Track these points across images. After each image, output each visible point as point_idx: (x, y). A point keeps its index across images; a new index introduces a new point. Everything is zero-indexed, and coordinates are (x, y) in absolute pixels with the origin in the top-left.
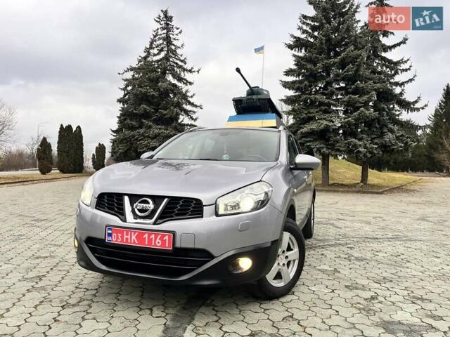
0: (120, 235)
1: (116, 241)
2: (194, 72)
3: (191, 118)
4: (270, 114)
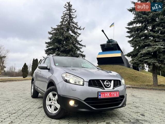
2: (82, 29)
3: (80, 51)
4: (118, 51)
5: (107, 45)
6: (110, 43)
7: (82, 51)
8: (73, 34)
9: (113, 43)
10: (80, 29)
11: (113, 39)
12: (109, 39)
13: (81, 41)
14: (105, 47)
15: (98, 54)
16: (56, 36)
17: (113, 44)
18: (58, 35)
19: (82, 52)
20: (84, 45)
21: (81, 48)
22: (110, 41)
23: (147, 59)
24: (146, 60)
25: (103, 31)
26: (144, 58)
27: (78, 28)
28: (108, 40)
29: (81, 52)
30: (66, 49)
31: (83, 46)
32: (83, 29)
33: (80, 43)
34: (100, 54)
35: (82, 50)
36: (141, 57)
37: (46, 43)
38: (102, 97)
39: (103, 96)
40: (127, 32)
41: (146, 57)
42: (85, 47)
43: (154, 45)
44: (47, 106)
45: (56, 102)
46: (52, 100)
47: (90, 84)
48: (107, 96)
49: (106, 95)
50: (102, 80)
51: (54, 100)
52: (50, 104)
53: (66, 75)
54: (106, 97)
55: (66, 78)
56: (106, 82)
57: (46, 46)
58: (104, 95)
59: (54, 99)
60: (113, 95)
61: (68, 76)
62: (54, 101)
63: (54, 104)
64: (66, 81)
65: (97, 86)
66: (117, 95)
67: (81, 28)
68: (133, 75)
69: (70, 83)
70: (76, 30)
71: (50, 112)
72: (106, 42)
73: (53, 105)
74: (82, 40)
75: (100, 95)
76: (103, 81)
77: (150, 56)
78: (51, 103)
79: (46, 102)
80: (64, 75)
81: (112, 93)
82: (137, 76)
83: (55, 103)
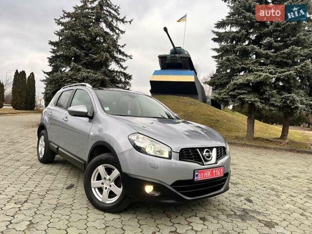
2: (126, 22)
3: (121, 66)
4: (189, 71)
5: (171, 57)
6: (177, 55)
7: (124, 67)
8: (108, 30)
9: (181, 55)
10: (123, 21)
11: (182, 48)
12: (176, 46)
13: (123, 47)
14: (167, 62)
15: (154, 74)
16: (73, 30)
17: (181, 57)
18: (78, 30)
19: (125, 69)
20: (129, 54)
21: (124, 60)
22: (176, 51)
23: (243, 94)
24: (242, 96)
25: (165, 29)
26: (239, 91)
27: (119, 20)
28: (173, 48)
29: (122, 68)
30: (94, 59)
31: (126, 56)
32: (130, 22)
33: (122, 50)
34: (156, 73)
35: (124, 64)
36: (234, 90)
37: (51, 43)
38: (199, 178)
39: (201, 176)
40: (212, 39)
41: (243, 90)
42: (131, 58)
43: (257, 71)
44: (93, 189)
45: (113, 183)
46: (105, 178)
47: (181, 156)
48: (208, 175)
49: (205, 174)
50: (199, 148)
51: (110, 180)
52: (101, 185)
53: (138, 138)
54: (206, 177)
55: (138, 144)
56: (207, 152)
57: (52, 50)
58: (202, 174)
59: (108, 177)
60: (216, 173)
61: (140, 140)
62: (108, 182)
63: (108, 187)
64: (138, 149)
65: (192, 159)
66: (220, 174)
67: (125, 20)
68: (213, 118)
69: (146, 153)
70: (115, 23)
71: (100, 200)
72: (170, 52)
73: (106, 188)
74: (125, 45)
75: (197, 175)
76: (202, 149)
77: (249, 89)
78: (103, 184)
79: (92, 182)
80: (133, 138)
81: (214, 171)
82: (218, 119)
83: (110, 186)
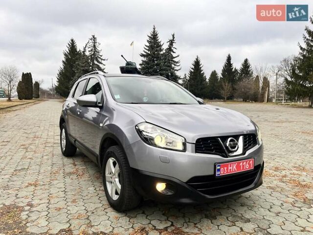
0: (226, 168)
1: (224, 173)
49: (229, 168)
50: (221, 137)
54: (230, 172)
60: (243, 166)
69: (155, 145)
75: (219, 170)
81: (241, 164)
